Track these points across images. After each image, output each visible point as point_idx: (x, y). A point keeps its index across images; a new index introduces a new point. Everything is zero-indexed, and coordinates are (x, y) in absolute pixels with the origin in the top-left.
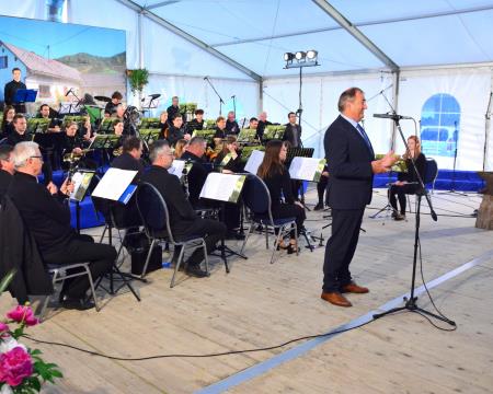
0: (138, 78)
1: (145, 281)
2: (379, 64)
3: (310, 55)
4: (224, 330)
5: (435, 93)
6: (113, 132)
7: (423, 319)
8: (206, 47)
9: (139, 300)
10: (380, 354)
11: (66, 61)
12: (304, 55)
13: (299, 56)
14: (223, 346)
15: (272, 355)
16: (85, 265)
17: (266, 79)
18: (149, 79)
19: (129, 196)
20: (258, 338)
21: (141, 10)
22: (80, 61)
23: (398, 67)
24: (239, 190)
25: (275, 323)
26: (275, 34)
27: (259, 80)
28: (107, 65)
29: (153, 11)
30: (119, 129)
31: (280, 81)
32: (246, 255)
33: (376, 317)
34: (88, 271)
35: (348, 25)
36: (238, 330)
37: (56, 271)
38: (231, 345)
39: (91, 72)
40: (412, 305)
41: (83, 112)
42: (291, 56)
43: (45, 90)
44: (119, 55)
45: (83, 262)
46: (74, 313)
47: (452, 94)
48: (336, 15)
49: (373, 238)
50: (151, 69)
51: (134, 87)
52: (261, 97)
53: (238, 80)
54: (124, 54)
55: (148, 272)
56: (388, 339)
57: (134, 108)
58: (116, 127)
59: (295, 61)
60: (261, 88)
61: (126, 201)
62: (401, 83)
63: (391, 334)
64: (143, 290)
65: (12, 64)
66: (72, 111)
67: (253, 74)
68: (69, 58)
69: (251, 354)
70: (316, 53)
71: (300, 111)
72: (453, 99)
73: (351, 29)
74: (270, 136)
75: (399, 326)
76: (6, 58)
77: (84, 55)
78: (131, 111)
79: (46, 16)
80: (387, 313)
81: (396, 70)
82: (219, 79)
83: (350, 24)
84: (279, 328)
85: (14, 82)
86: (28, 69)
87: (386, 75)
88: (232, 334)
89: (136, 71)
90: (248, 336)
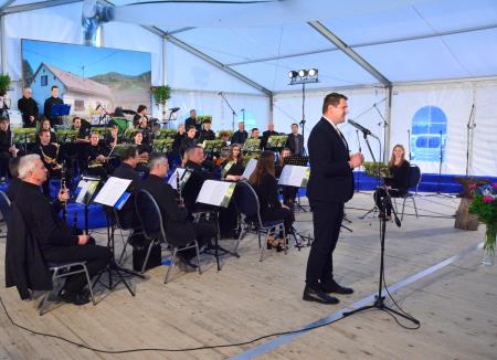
0: (162, 94)
1: (143, 277)
2: (373, 80)
3: (312, 73)
4: (202, 325)
5: (424, 105)
6: (133, 141)
7: (390, 317)
8: (222, 66)
9: (133, 295)
10: (342, 352)
11: (98, 79)
12: (306, 73)
13: (302, 74)
14: (199, 341)
15: (241, 351)
16: (82, 264)
17: (276, 93)
18: (172, 95)
19: (123, 202)
20: (233, 334)
21: (165, 35)
22: (110, 79)
23: (390, 83)
24: (230, 196)
25: (251, 320)
26: (281, 55)
27: (270, 95)
28: (134, 82)
29: (174, 35)
30: (138, 139)
31: (287, 95)
32: (239, 254)
33: (346, 315)
34: (85, 270)
35: (344, 47)
36: (216, 326)
37: (56, 269)
38: (206, 340)
39: (120, 89)
40: (380, 304)
41: (111, 124)
42: (295, 74)
43: (79, 105)
44: (145, 74)
45: (81, 261)
46: (72, 307)
47: (439, 106)
48: (333, 38)
49: (359, 238)
50: (173, 86)
51: (158, 102)
52: (271, 109)
53: (250, 95)
54: (150, 73)
55: (147, 269)
56: (353, 337)
57: (156, 120)
58: (136, 138)
59: (298, 79)
60: (271, 101)
61: (120, 207)
62: (393, 97)
63: (357, 332)
64: (139, 286)
65: (51, 82)
66: (102, 123)
67: (264, 90)
68: (101, 76)
69: (222, 350)
70: (317, 71)
71: (303, 122)
72: (440, 110)
73: (347, 50)
74: (273, 145)
75: (367, 324)
76: (46, 77)
77: (114, 74)
78: (153, 123)
79: (81, 41)
80: (357, 311)
81: (388, 85)
82: (233, 94)
83: (346, 46)
84: (253, 324)
85: (52, 98)
86: (65, 87)
87: (379, 90)
88: (209, 329)
89: (160, 88)
90: (224, 331)
